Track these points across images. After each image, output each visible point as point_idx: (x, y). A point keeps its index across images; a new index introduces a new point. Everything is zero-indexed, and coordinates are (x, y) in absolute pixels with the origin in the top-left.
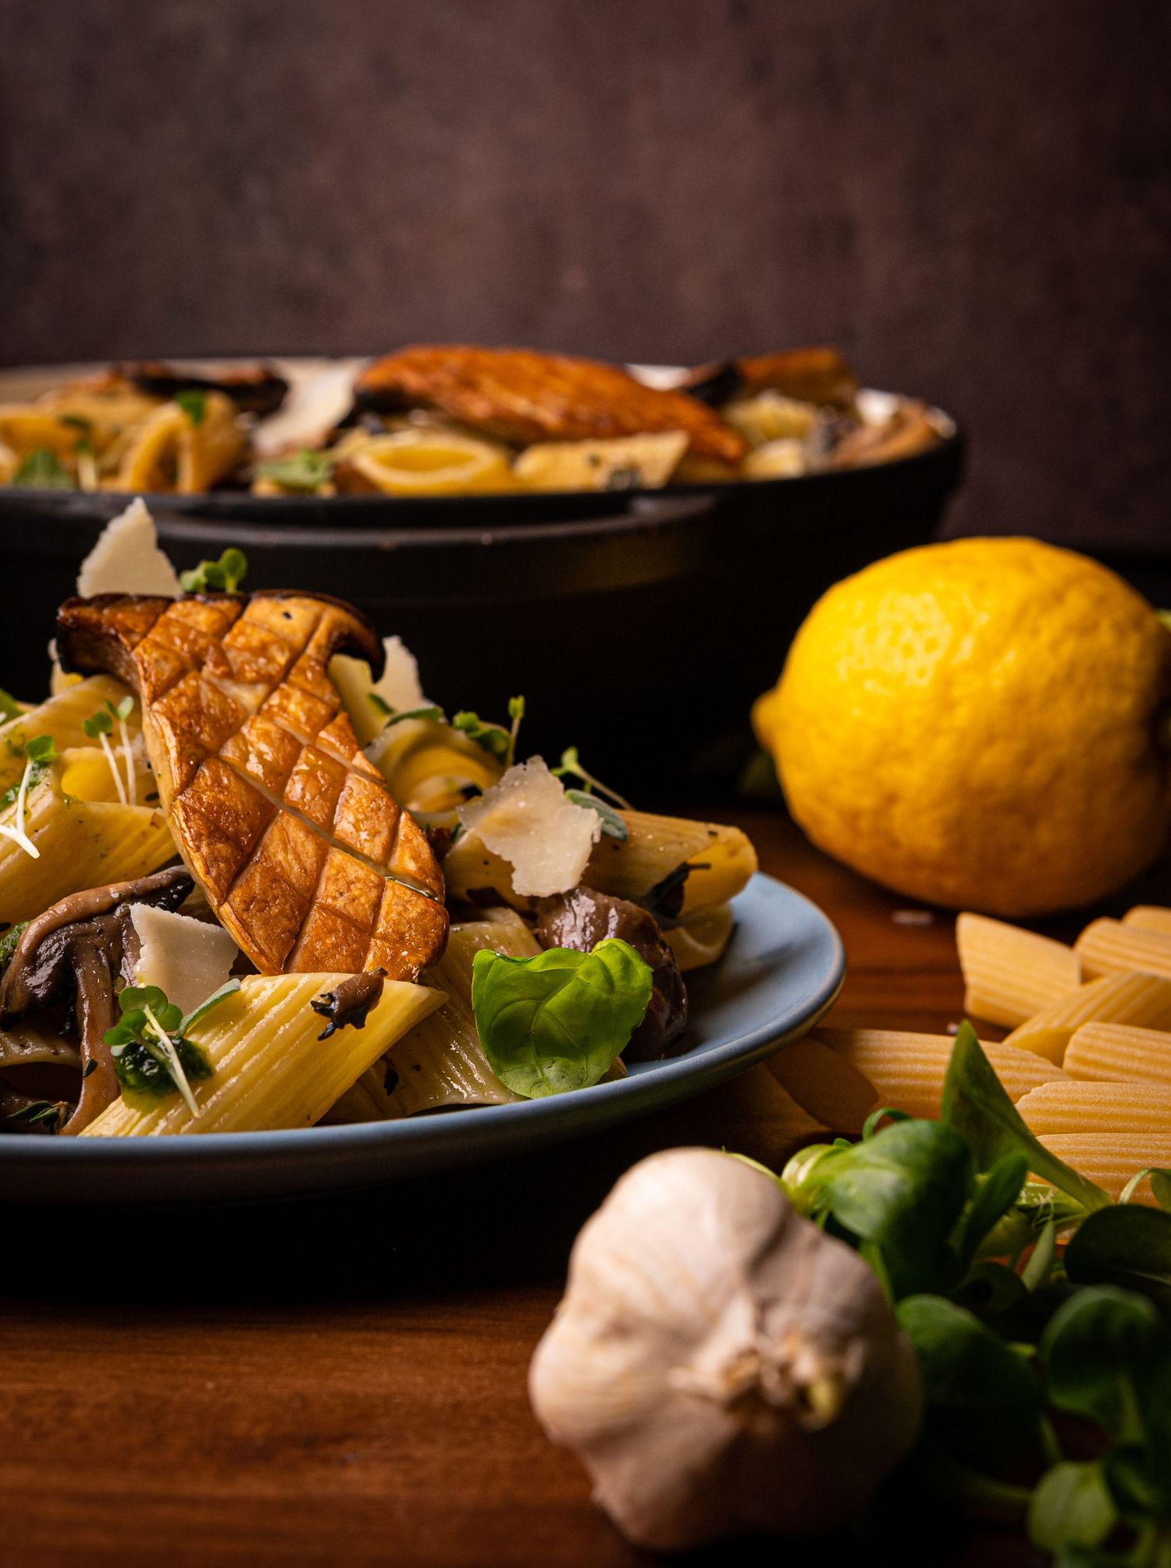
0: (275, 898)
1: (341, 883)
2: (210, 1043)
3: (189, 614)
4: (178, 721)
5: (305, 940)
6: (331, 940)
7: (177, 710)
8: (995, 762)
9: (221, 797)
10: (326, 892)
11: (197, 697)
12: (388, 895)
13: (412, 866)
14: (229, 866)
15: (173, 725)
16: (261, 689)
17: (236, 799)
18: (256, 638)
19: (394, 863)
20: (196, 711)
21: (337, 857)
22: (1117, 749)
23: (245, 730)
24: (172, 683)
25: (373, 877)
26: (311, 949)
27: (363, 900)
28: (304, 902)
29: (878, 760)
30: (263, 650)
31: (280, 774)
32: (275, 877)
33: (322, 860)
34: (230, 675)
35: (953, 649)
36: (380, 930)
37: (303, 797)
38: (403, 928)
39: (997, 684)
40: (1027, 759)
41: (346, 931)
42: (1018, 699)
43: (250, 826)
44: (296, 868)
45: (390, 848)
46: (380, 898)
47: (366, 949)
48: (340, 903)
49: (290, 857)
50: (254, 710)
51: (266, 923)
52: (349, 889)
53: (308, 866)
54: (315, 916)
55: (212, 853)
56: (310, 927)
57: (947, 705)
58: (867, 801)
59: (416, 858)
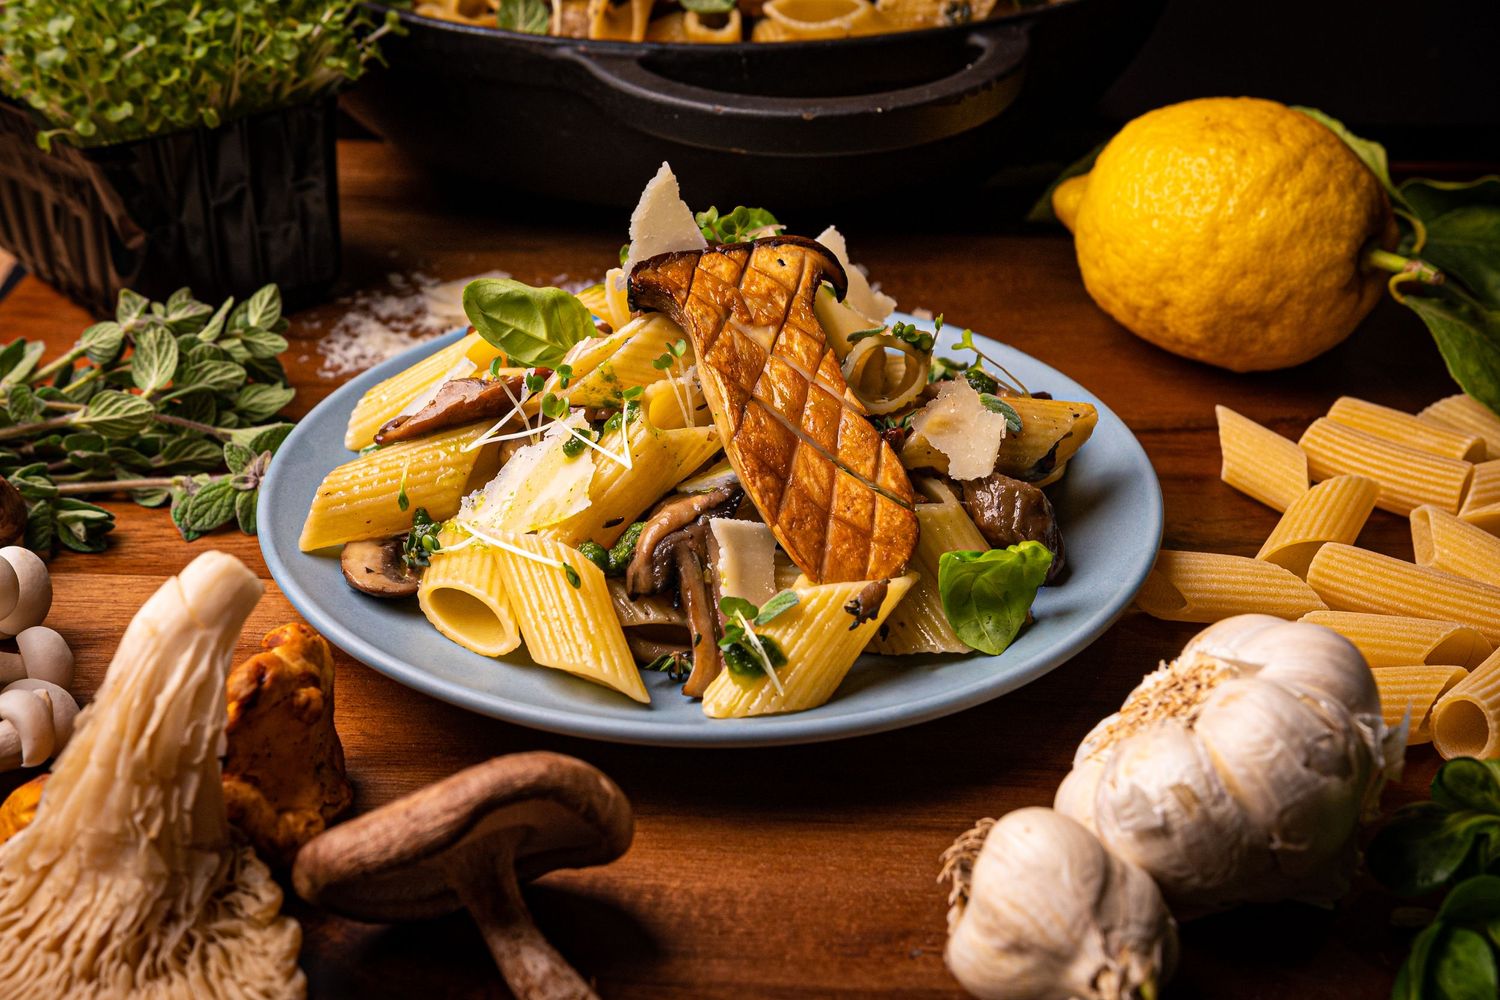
0: (807, 516)
1: (847, 499)
2: (784, 638)
3: (714, 266)
4: (724, 370)
5: (829, 548)
6: (846, 546)
7: (722, 360)
8: (1245, 289)
9: (762, 436)
10: (837, 504)
11: (732, 347)
12: (879, 506)
13: (893, 484)
14: (775, 494)
15: (722, 373)
16: (772, 330)
17: (772, 437)
18: (764, 284)
19: (879, 481)
20: (734, 360)
21: (842, 477)
22: (1331, 281)
23: (767, 369)
24: (714, 337)
25: (867, 494)
26: (834, 554)
27: (863, 513)
28: (824, 514)
29: (1159, 279)
30: (768, 296)
31: (797, 410)
32: (805, 497)
33: (832, 479)
34: (751, 322)
35: (1221, 205)
36: (877, 533)
37: (815, 429)
38: (891, 534)
39: (1253, 235)
40: (1268, 287)
41: (854, 537)
42: (1267, 246)
43: (783, 458)
44: (817, 489)
45: (876, 469)
46: (873, 509)
47: (868, 550)
48: (848, 515)
49: (812, 480)
50: (769, 351)
51: (804, 538)
52: (853, 504)
53: (824, 486)
54: (832, 526)
55: (764, 485)
56: (831, 536)
57: (1215, 247)
58: (1148, 303)
59: (895, 478)
